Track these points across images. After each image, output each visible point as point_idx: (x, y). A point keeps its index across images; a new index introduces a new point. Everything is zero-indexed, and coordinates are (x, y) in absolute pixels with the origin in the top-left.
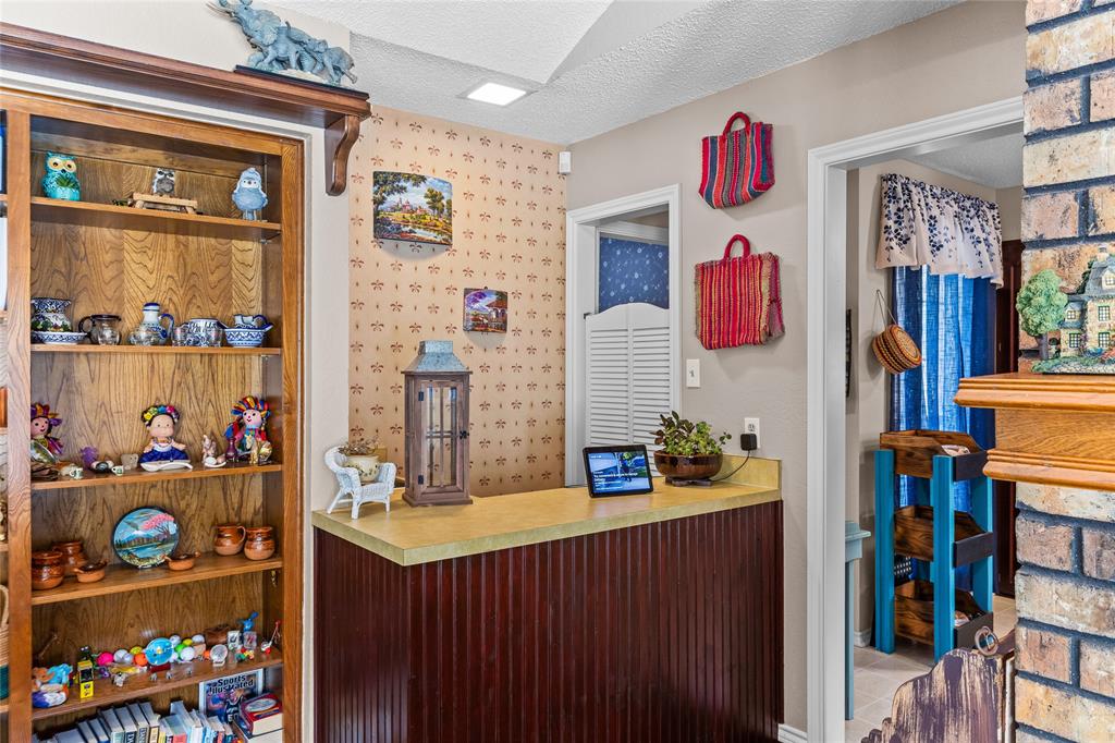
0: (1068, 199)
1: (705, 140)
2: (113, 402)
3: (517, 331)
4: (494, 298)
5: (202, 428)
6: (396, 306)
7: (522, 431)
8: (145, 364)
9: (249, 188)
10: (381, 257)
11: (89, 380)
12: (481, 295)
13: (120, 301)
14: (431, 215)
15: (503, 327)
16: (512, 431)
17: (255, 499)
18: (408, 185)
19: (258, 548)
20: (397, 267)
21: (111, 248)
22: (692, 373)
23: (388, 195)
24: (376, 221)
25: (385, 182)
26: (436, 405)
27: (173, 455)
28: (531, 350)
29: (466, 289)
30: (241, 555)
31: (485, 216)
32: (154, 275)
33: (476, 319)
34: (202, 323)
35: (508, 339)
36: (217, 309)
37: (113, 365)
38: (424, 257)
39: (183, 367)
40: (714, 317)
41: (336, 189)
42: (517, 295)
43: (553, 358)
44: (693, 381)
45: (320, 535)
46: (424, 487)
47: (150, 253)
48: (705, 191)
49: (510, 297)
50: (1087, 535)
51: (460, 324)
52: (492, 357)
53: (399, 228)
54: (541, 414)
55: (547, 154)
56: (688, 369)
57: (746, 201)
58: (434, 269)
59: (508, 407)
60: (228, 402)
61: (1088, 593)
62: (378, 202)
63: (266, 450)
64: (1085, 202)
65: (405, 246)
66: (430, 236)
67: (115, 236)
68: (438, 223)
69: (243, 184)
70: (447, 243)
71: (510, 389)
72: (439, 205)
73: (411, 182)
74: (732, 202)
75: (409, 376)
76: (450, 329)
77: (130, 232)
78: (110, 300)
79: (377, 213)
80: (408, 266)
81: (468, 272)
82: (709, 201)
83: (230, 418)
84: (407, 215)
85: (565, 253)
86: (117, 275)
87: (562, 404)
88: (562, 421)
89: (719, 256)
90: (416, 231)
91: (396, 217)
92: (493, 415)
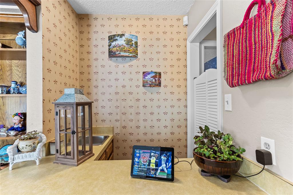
2: (9, 111)
3: (166, 86)
4: (154, 75)
6: (117, 80)
7: (168, 123)
8: (19, 100)
11: (3, 105)
14: (127, 47)
15: (159, 85)
18: (118, 38)
20: (117, 67)
21: (9, 66)
22: (227, 102)
23: (112, 42)
24: (109, 52)
25: (111, 39)
28: (172, 93)
29: (143, 72)
31: (151, 46)
32: (21, 73)
33: (147, 82)
35: (161, 89)
37: (9, 101)
38: (127, 62)
42: (165, 73)
43: (182, 96)
44: (229, 107)
46: (58, 155)
47: (20, 67)
49: (162, 74)
51: (141, 84)
52: (155, 96)
53: (115, 53)
54: (176, 117)
55: (178, 20)
56: (226, 100)
58: (131, 66)
59: (162, 114)
62: (109, 46)
65: (120, 59)
67: (10, 63)
68: (130, 50)
70: (136, 57)
71: (163, 107)
72: (131, 43)
73: (119, 37)
76: (137, 86)
77: (14, 61)
78: (9, 81)
79: (109, 49)
80: (121, 66)
81: (145, 66)
84: (118, 48)
85: (187, 56)
86: (11, 74)
87: (186, 113)
88: (186, 120)
90: (121, 53)
92: (155, 117)
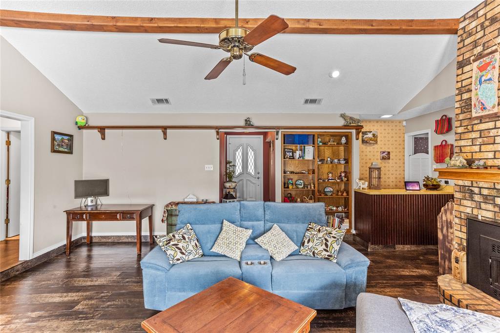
0: (459, 148)
1: (436, 121)
3: (392, 159)
4: (387, 153)
5: (335, 176)
6: (366, 155)
7: (394, 180)
8: (328, 166)
9: (344, 140)
10: (364, 146)
12: (384, 152)
13: (324, 157)
14: (373, 138)
15: (389, 159)
16: (391, 180)
17: (343, 187)
18: (368, 133)
19: (345, 194)
20: (366, 148)
21: (323, 149)
23: (365, 135)
24: (362, 141)
25: (364, 133)
26: (375, 174)
27: (332, 179)
28: (396, 163)
29: (381, 151)
30: (342, 195)
31: (385, 137)
32: (329, 153)
33: (383, 157)
34: (336, 160)
35: (390, 161)
36: (337, 158)
38: (372, 146)
39: (333, 167)
40: (438, 157)
41: (357, 139)
42: (392, 152)
43: (402, 165)
45: (355, 192)
46: (373, 186)
47: (328, 150)
48: (436, 131)
49: (390, 153)
50: (461, 187)
51: (379, 158)
52: (386, 165)
53: (367, 141)
55: (400, 122)
57: (444, 133)
58: (374, 148)
59: (390, 175)
60: (339, 173)
61: (462, 194)
62: (362, 137)
63: (346, 179)
64: (461, 148)
65: (368, 144)
66: (373, 142)
68: (375, 140)
69: (343, 139)
70: (377, 143)
71: (391, 171)
72: (375, 136)
74: (442, 133)
75: (370, 168)
76: (377, 159)
79: (362, 139)
80: (368, 148)
81: (381, 148)
82: (436, 133)
83: (339, 175)
84: (368, 139)
85: (404, 142)
87: (404, 174)
89: (440, 144)
90: (370, 141)
91: (366, 139)
92: (387, 176)
